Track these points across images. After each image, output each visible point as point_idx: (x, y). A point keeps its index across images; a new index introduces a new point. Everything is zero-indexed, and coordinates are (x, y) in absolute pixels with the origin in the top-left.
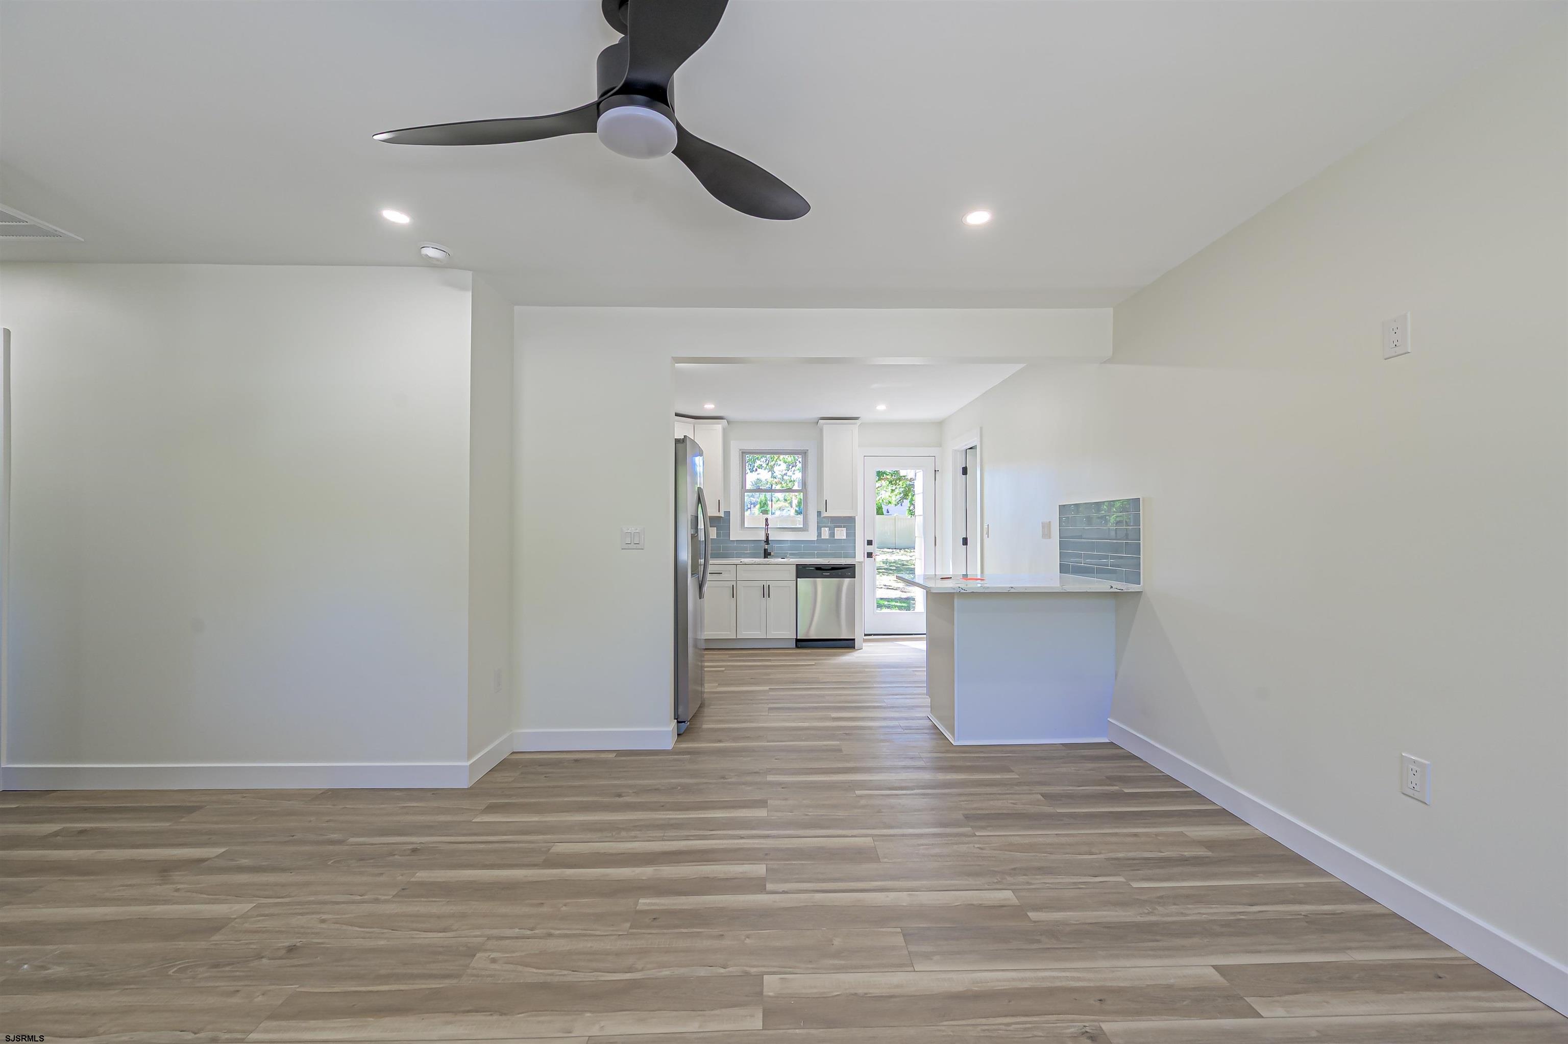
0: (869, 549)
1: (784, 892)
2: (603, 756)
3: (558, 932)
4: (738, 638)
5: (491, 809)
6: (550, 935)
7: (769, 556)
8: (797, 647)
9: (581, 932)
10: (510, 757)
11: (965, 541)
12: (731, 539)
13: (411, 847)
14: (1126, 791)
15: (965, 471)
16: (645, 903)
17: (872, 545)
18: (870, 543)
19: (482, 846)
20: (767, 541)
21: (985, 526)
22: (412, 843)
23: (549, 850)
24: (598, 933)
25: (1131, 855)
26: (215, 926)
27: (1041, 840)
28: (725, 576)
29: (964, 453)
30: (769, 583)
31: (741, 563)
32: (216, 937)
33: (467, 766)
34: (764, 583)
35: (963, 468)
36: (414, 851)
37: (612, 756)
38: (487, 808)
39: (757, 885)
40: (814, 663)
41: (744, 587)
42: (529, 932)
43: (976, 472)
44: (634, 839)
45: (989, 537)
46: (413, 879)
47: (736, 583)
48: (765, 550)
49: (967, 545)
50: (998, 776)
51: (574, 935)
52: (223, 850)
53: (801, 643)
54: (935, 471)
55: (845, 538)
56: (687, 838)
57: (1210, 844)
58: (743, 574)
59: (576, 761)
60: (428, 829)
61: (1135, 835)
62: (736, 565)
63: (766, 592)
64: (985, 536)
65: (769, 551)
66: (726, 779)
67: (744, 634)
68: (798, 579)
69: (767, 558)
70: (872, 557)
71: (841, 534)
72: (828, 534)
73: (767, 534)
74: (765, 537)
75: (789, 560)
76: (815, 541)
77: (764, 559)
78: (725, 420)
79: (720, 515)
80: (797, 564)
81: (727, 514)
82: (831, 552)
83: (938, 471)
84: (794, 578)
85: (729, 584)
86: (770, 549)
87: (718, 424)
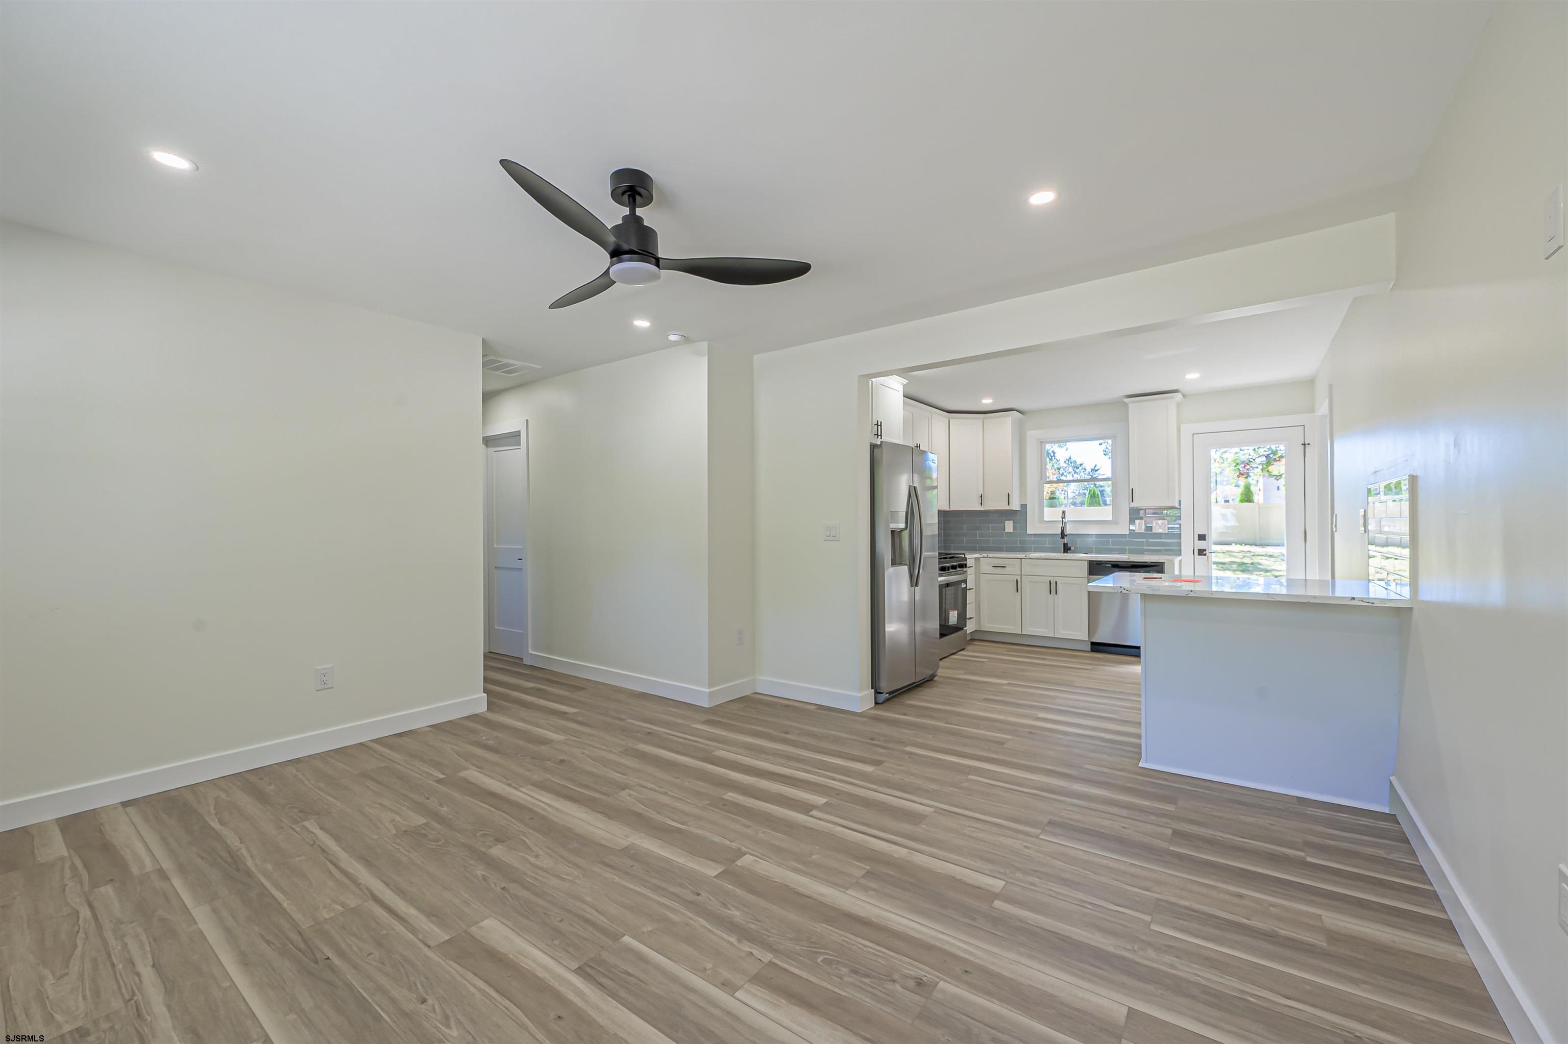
0: (1201, 545)
1: (820, 819)
2: (808, 707)
3: (672, 794)
4: (1023, 633)
5: (709, 722)
6: (666, 793)
7: (1069, 551)
8: (1092, 651)
9: (682, 798)
10: (751, 695)
12: (1028, 533)
13: (649, 731)
14: (1309, 859)
16: (731, 796)
17: (1205, 540)
18: (1202, 537)
19: (681, 740)
20: (1063, 535)
22: (649, 729)
23: (713, 752)
24: (689, 801)
25: (1196, 906)
26: (545, 742)
27: (1098, 860)
28: (1007, 570)
30: (1056, 579)
31: (1026, 558)
32: (543, 747)
33: (706, 692)
34: (1051, 579)
36: (649, 733)
37: (813, 707)
38: (705, 721)
39: (806, 808)
40: (1090, 668)
41: (1030, 582)
42: (657, 788)
44: (765, 760)
46: (635, 747)
47: (1021, 576)
48: (1065, 545)
50: (1147, 803)
51: (676, 798)
52: (576, 711)
53: (1097, 647)
54: (1304, 445)
55: (1167, 532)
56: (798, 769)
57: (1333, 936)
58: (1027, 568)
59: (787, 706)
60: (667, 725)
61: (1240, 896)
62: (1021, 559)
63: (1053, 588)
65: (1069, 546)
66: (874, 741)
67: (1029, 630)
68: (1090, 576)
69: (1067, 553)
70: (1205, 555)
71: (1159, 527)
72: (1143, 527)
73: (1064, 527)
74: (1061, 531)
75: (1082, 555)
76: (1126, 535)
77: (1066, 554)
78: (1015, 412)
79: (1011, 508)
80: (1090, 561)
81: (1024, 506)
82: (1147, 548)
83: (1309, 444)
84: (1086, 576)
85: (1015, 578)
86: (1067, 544)
87: (1008, 416)
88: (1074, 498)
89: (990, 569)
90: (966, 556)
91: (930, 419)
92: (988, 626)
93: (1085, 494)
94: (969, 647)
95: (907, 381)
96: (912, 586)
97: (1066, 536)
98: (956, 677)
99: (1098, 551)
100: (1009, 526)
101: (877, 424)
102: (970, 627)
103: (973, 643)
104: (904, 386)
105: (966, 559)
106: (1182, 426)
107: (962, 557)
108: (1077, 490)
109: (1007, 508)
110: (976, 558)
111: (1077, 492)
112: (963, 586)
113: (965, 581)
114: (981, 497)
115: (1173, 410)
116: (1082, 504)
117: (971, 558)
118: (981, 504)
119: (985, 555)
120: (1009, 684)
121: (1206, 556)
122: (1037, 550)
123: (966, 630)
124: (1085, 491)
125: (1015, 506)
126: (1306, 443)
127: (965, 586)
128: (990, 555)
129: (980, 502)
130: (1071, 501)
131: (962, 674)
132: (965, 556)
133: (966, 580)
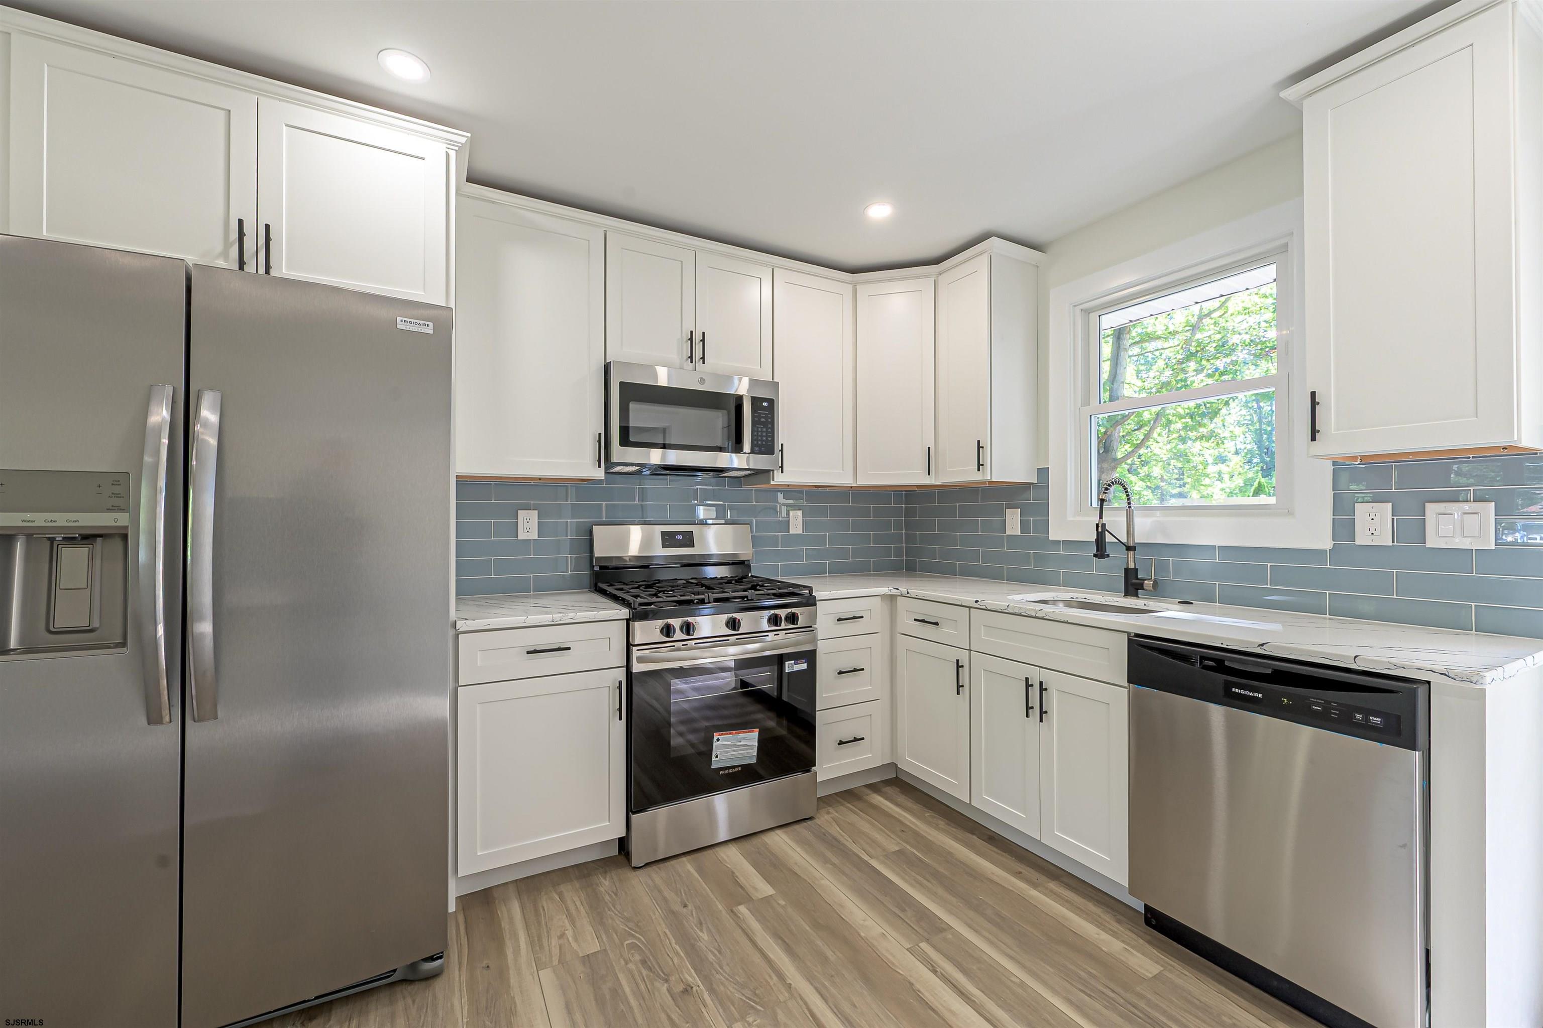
31: (979, 605)
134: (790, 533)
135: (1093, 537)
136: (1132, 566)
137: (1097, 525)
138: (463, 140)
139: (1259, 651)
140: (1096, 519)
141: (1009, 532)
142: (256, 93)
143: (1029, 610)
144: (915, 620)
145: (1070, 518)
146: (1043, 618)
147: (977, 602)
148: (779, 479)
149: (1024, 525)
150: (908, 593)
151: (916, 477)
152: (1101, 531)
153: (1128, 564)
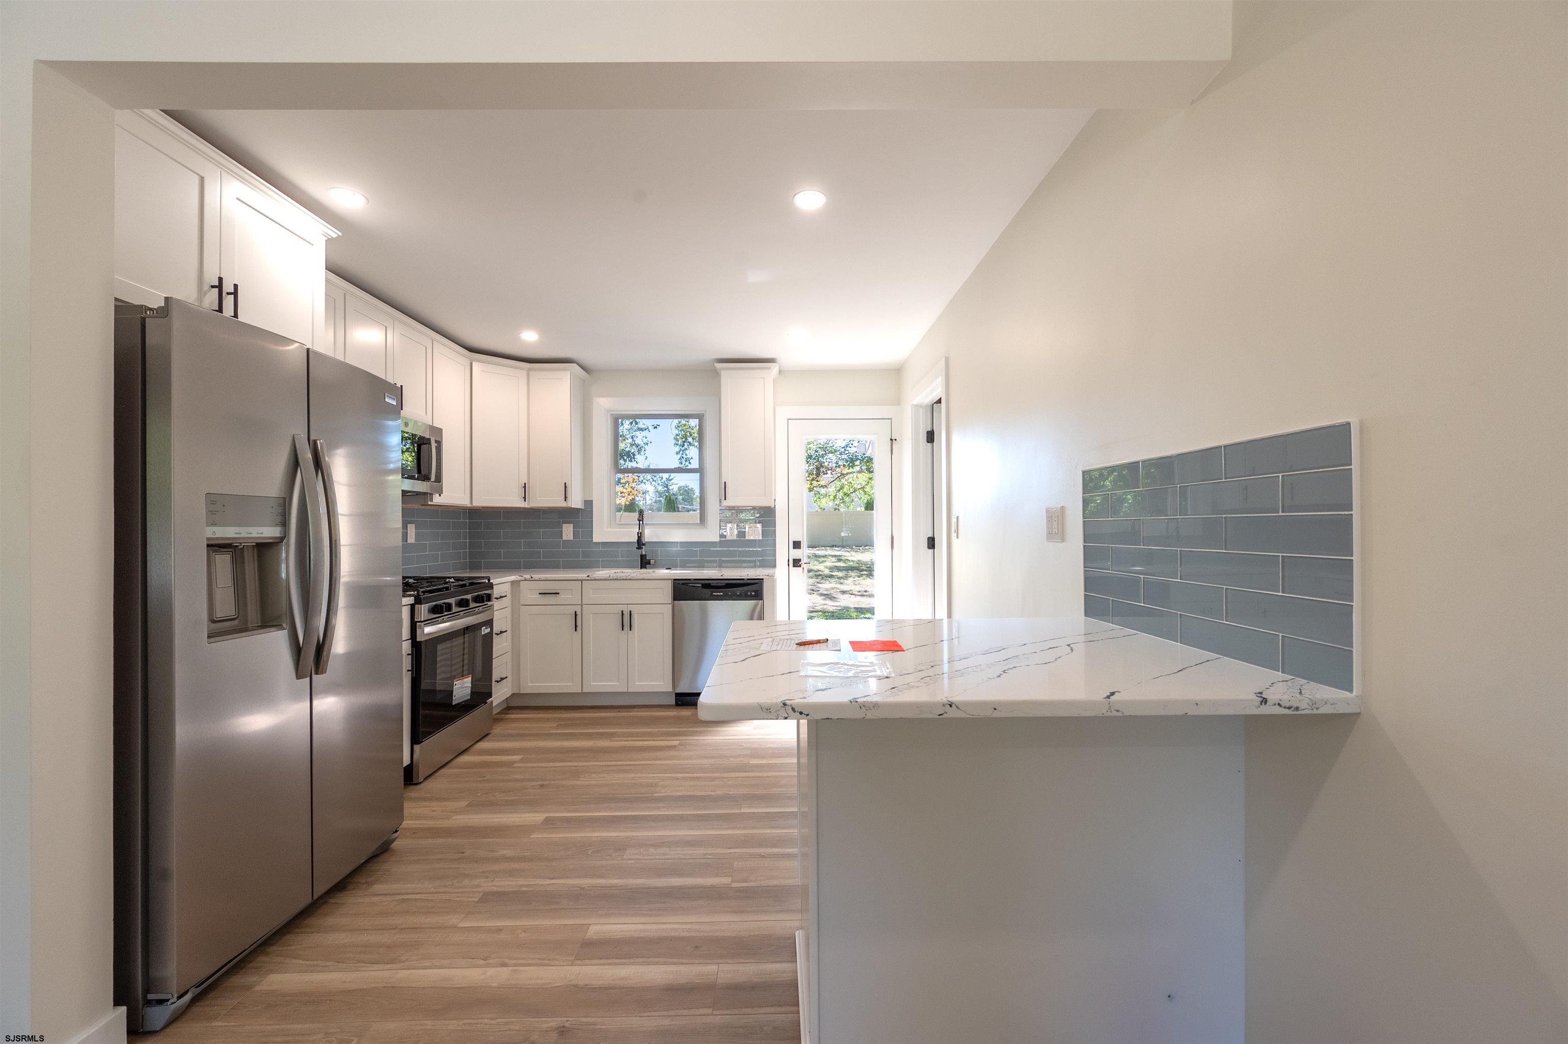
0: (796, 554)
7: (648, 566)
8: (673, 705)
11: (931, 543)
12: (594, 541)
15: (930, 437)
17: (799, 547)
18: (797, 545)
20: (640, 543)
21: (954, 520)
28: (563, 597)
29: (929, 409)
30: (630, 608)
31: (588, 578)
34: (624, 608)
35: (928, 432)
41: (593, 614)
43: (941, 437)
45: (960, 537)
47: (582, 607)
48: (643, 557)
49: (934, 549)
53: (683, 699)
54: (891, 440)
55: (761, 538)
58: (591, 595)
62: (582, 581)
63: (626, 621)
64: (954, 535)
65: (648, 559)
67: (594, 685)
68: (675, 602)
69: (645, 568)
70: (800, 566)
71: (754, 532)
72: (736, 532)
73: (641, 533)
74: (637, 539)
75: (663, 572)
76: (717, 542)
77: (644, 570)
78: (575, 364)
79: (569, 505)
80: (674, 580)
81: (589, 504)
82: (739, 559)
83: (896, 440)
84: (671, 602)
85: (571, 610)
86: (645, 555)
87: (564, 370)
88: (651, 505)
89: (533, 597)
90: (491, 581)
91: (429, 351)
92: (532, 685)
93: (660, 501)
94: (498, 729)
95: (340, 234)
96: (299, 677)
97: (644, 544)
98: (445, 823)
99: (683, 566)
100: (568, 532)
101: (220, 286)
102: (500, 694)
103: (508, 716)
104: (329, 241)
105: (491, 586)
106: (777, 408)
107: (485, 582)
108: (654, 498)
109: (562, 504)
110: (512, 582)
111: (654, 499)
112: (485, 631)
113: (489, 623)
114: (525, 487)
115: (770, 385)
116: (659, 510)
117: (502, 583)
118: (525, 498)
119: (528, 577)
120: (547, 820)
121: (802, 568)
122: (606, 565)
123: (492, 702)
124: (661, 499)
125: (576, 502)
126: (893, 438)
127: (489, 630)
128: (536, 576)
129: (524, 496)
130: (649, 507)
131: (459, 812)
132: (489, 580)
133: (492, 619)
134: (408, 542)
135: (635, 539)
136: (644, 553)
137: (638, 533)
138: (334, 236)
139: (722, 578)
140: (637, 530)
141: (564, 538)
142: (221, 168)
143: (622, 576)
144: (540, 594)
145: (606, 530)
146: (630, 579)
147: (588, 576)
148: (437, 500)
149: (575, 534)
150: (532, 577)
151: (516, 502)
152: (640, 536)
153: (642, 552)
